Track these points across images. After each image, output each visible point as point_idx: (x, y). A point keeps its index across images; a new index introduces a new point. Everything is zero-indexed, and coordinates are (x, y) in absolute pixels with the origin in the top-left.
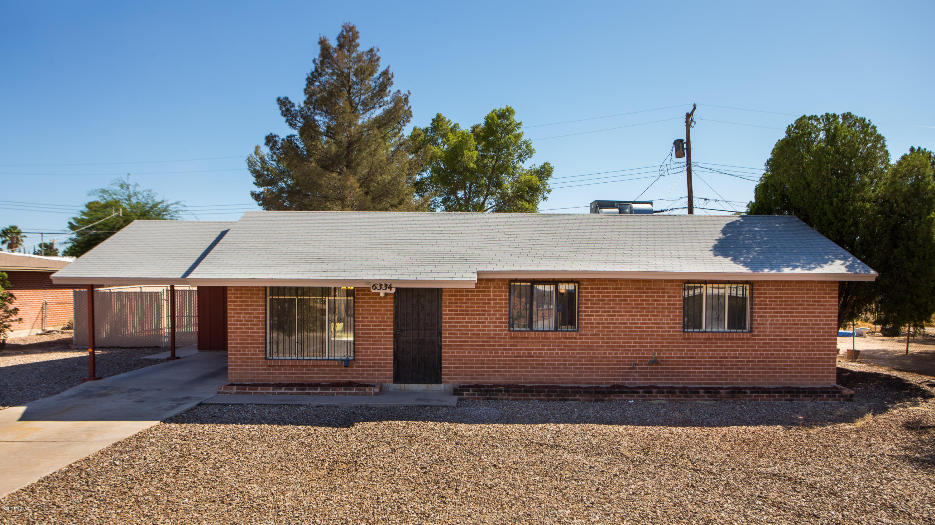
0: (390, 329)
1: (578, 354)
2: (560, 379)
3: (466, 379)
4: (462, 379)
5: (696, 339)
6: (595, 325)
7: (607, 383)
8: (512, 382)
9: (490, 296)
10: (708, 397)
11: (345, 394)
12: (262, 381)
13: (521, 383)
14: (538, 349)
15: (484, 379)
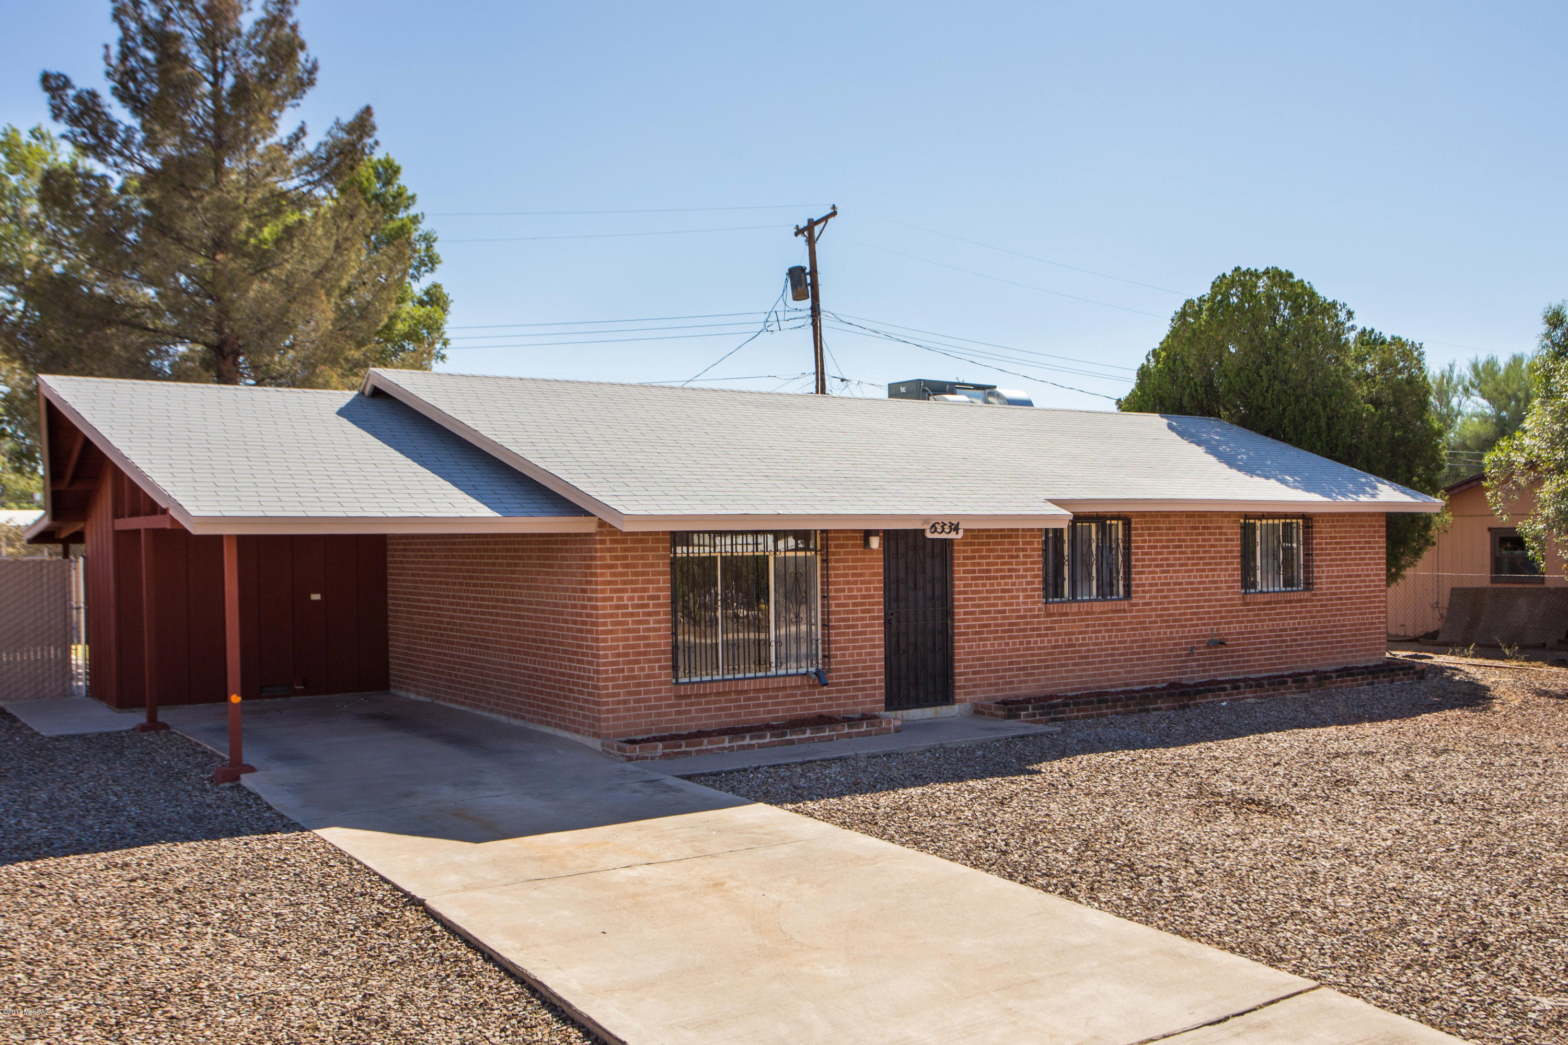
0: (879, 610)
1: (1129, 636)
2: (1108, 680)
3: (989, 692)
4: (984, 692)
5: (1255, 604)
6: (1147, 588)
7: (1163, 681)
8: (1049, 690)
9: (1018, 543)
11: (849, 736)
12: (666, 729)
13: (1061, 691)
14: (1081, 633)
15: (1013, 689)
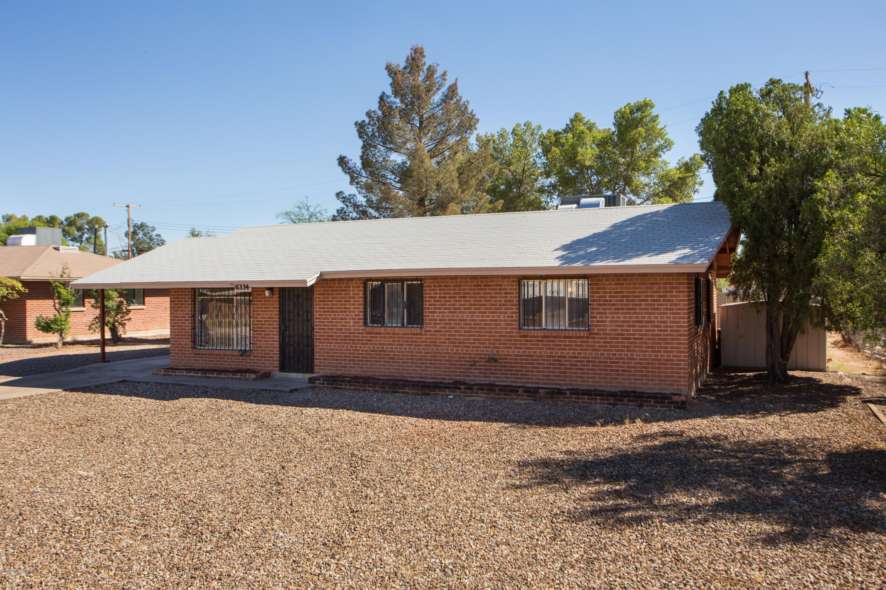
0: (276, 325)
1: (423, 349)
2: (408, 373)
3: (332, 370)
4: (329, 370)
6: (438, 322)
7: (450, 379)
8: (369, 374)
9: (350, 294)
10: (527, 396)
11: (232, 379)
12: (192, 366)
13: (376, 375)
14: (390, 345)
15: (347, 370)
